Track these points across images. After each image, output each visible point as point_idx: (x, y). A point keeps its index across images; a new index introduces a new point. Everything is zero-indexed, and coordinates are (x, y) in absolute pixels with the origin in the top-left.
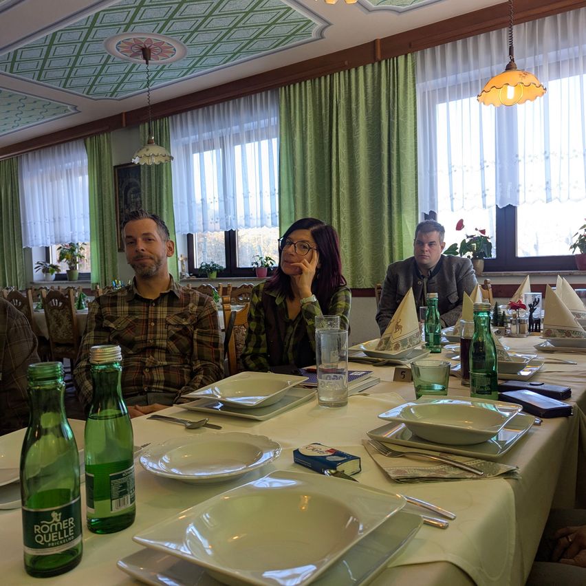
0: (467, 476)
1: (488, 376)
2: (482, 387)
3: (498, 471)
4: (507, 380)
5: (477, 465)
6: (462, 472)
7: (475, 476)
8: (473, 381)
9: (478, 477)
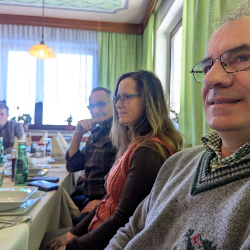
0: (7, 226)
1: (23, 175)
2: (20, 181)
3: (23, 220)
4: (33, 177)
5: (12, 219)
6: (4, 224)
7: (11, 225)
8: (16, 178)
9: (12, 225)
